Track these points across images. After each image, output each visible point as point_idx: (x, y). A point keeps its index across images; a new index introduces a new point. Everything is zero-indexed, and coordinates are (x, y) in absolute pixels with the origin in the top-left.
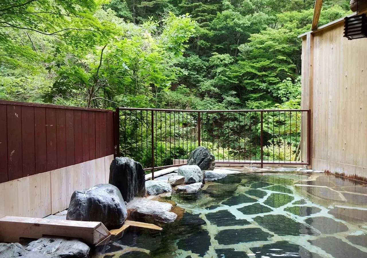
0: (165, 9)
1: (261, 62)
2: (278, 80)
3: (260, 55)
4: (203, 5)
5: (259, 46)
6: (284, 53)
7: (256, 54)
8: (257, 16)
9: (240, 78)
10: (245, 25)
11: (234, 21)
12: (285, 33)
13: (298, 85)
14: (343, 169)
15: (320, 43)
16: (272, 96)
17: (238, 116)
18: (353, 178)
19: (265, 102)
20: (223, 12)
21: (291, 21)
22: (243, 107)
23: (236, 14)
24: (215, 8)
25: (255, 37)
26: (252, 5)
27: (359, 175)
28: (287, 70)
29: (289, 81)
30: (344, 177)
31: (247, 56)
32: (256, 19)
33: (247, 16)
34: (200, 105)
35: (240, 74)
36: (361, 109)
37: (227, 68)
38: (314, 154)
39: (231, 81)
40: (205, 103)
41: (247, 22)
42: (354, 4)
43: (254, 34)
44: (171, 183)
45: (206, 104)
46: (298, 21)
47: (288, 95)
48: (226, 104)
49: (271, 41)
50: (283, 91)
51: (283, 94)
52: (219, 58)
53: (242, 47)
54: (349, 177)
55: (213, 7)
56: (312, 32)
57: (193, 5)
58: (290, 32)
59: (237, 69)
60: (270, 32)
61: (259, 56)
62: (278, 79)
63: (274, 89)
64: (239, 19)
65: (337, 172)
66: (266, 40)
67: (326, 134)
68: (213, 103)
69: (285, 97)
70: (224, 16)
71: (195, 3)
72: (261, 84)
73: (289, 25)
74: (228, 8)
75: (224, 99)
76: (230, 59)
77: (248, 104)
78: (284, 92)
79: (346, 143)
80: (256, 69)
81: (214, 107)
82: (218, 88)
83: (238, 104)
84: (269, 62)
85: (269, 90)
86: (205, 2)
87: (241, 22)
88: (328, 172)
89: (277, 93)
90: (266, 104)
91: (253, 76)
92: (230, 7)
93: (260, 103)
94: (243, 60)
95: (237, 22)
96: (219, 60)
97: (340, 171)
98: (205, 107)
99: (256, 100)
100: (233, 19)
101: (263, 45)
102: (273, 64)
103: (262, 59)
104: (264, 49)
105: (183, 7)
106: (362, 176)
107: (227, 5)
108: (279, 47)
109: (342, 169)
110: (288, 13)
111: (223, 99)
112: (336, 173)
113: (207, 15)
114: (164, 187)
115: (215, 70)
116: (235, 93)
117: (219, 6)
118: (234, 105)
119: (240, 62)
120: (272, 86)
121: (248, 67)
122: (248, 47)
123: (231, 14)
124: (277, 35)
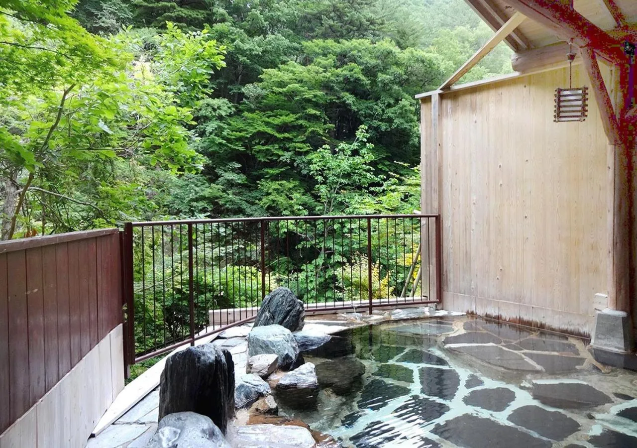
0: (105, 5)
1: (281, 116)
2: (308, 148)
3: (278, 105)
4: (179, 9)
5: (277, 89)
6: (316, 105)
7: (272, 103)
8: (273, 40)
9: (247, 141)
10: (254, 53)
11: (234, 44)
12: (317, 73)
13: (339, 157)
14: (499, 308)
15: (454, 111)
16: (299, 173)
17: (244, 206)
18: (515, 322)
19: (289, 182)
20: (214, 25)
21: (325, 55)
22: (252, 190)
23: (238, 32)
24: (200, 17)
25: (271, 74)
26: (263, 20)
27: (526, 318)
28: (321, 132)
29: (326, 151)
30: (500, 321)
31: (258, 105)
32: (270, 45)
33: (257, 38)
34: (176, 185)
35: (247, 134)
36: (526, 217)
37: (224, 123)
38: (447, 285)
39: (232, 146)
40: (186, 182)
41: (257, 47)
42: (519, 60)
43: (270, 69)
44: (259, 372)
45: (187, 185)
46: (335, 57)
47: (326, 172)
48: (223, 185)
49: (296, 83)
50: (318, 166)
51: (317, 170)
52: (208, 105)
53: (250, 89)
54: (509, 321)
55: (197, 15)
56: (441, 92)
57: (160, 5)
58: (325, 72)
59: (241, 125)
60: (294, 69)
61: (278, 107)
62: (308, 146)
63: (304, 162)
64: (242, 41)
65: (488, 313)
66: (288, 80)
67: (467, 254)
68: (200, 183)
69: (321, 175)
70: (217, 32)
71: (163, 3)
72: (283, 153)
73: (321, 60)
74: (223, 20)
75: (219, 177)
76: (229, 108)
77: (261, 184)
78: (318, 168)
79: (501, 268)
80: (273, 128)
81: (202, 190)
82: (208, 157)
83: (243, 186)
84: (295, 117)
85: (295, 164)
86: (181, 4)
87: (246, 46)
88: (472, 313)
89: (308, 170)
90: (291, 186)
91: (269, 139)
92: (227, 18)
93: (281, 185)
94: (251, 111)
95: (239, 46)
96: (210, 109)
97: (493, 312)
98: (187, 191)
99: (275, 178)
100: (233, 41)
101: (284, 89)
102: (301, 122)
103: (284, 112)
104: (285, 95)
105: (141, 6)
106: (531, 320)
107: (222, 15)
108: (309, 95)
109: (497, 309)
110: (320, 42)
111: (217, 177)
112: (487, 316)
113: (185, 27)
114: (257, 386)
115: (202, 125)
116: (239, 166)
117: (207, 14)
118: (236, 186)
119: (246, 114)
120: (299, 157)
121: (258, 123)
122: (259, 90)
123: (229, 31)
124: (305, 74)
